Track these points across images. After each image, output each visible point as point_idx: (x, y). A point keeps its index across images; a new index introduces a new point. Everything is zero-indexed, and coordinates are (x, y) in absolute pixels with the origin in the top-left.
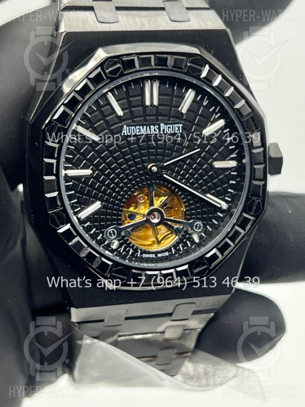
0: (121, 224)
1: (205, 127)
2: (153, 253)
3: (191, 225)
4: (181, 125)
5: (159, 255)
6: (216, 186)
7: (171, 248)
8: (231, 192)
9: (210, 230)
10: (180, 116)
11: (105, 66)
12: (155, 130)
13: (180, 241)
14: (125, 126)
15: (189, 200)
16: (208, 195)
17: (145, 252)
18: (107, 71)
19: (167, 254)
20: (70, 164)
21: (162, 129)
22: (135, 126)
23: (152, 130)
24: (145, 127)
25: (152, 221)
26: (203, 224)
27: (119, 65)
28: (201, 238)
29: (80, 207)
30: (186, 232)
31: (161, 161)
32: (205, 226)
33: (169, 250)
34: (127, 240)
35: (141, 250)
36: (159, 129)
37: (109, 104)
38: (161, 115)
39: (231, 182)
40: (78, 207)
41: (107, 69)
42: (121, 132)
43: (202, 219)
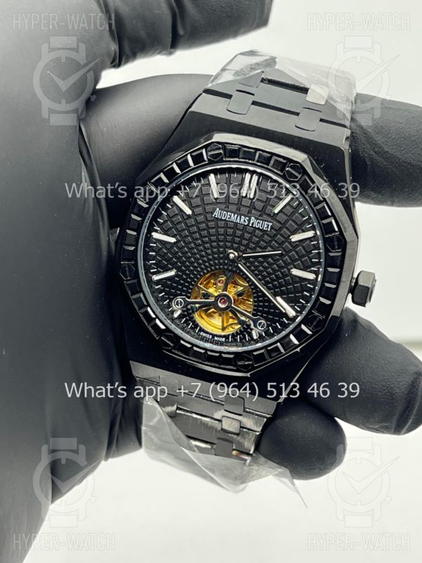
0: (189, 297)
1: (294, 233)
2: (210, 334)
3: (255, 322)
4: (271, 224)
5: (216, 338)
6: (289, 292)
7: (229, 335)
8: (303, 303)
9: (272, 332)
10: (272, 215)
11: (209, 148)
12: (244, 221)
13: (241, 332)
14: (218, 209)
15: (260, 296)
16: (279, 299)
17: (204, 331)
18: (210, 153)
19: (224, 339)
20: (159, 227)
21: (251, 222)
22: (227, 212)
23: (242, 220)
24: (236, 215)
25: (220, 305)
26: (267, 324)
27: (221, 151)
28: (260, 336)
29: (157, 269)
30: (249, 326)
31: (241, 251)
32: (268, 326)
33: (226, 337)
34: (191, 314)
35: (201, 328)
36: (249, 221)
37: (209, 184)
38: (255, 209)
39: (305, 293)
40: (155, 269)
41: (210, 151)
42: (212, 213)
43: (266, 319)
